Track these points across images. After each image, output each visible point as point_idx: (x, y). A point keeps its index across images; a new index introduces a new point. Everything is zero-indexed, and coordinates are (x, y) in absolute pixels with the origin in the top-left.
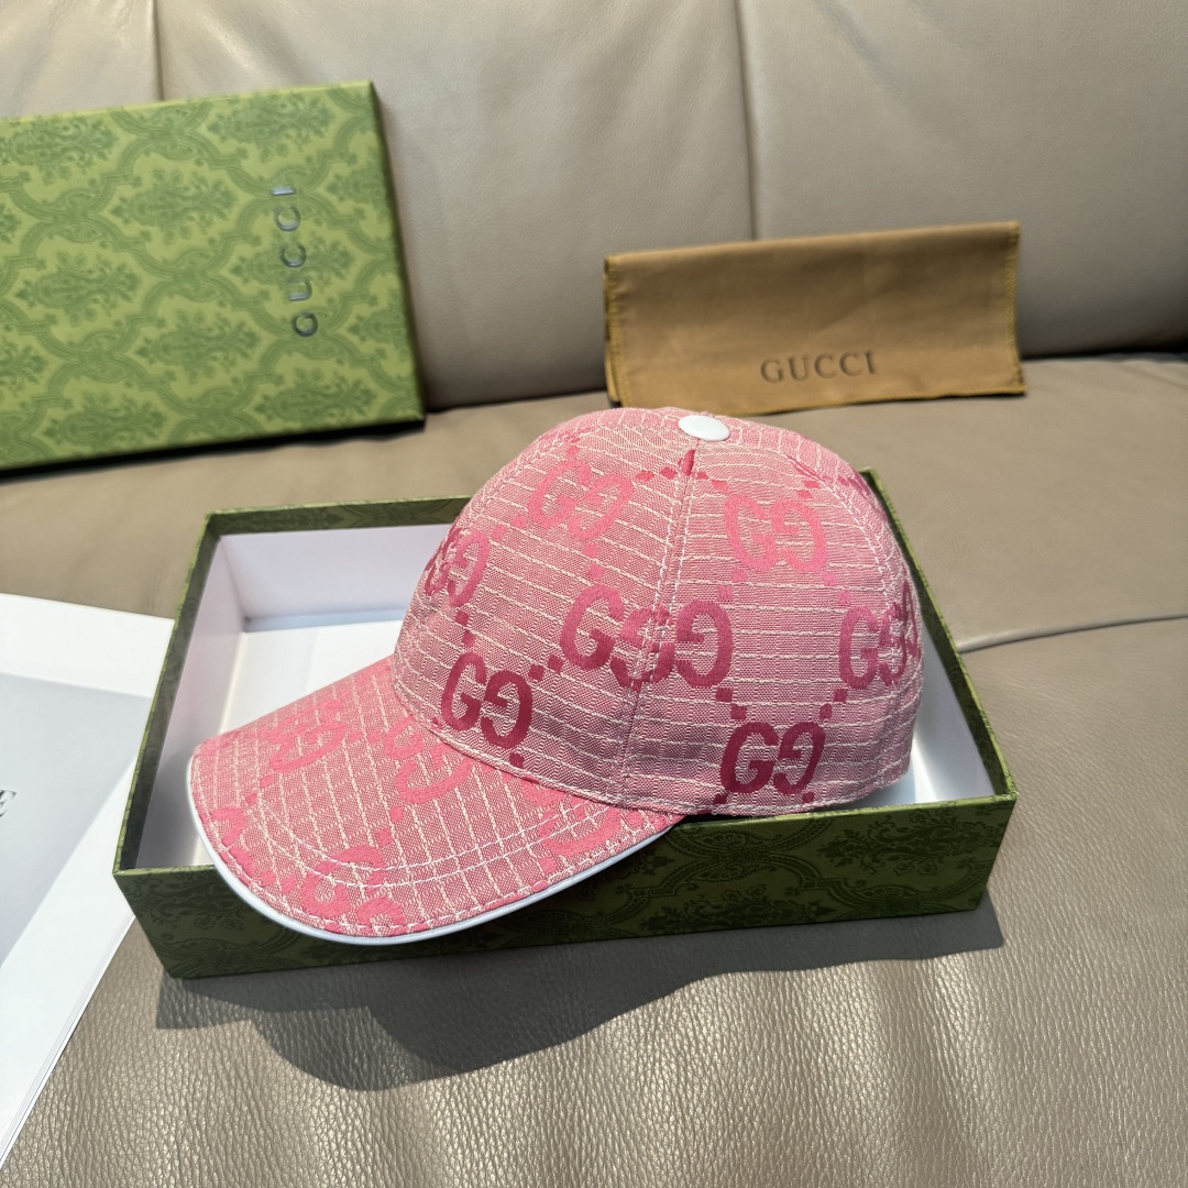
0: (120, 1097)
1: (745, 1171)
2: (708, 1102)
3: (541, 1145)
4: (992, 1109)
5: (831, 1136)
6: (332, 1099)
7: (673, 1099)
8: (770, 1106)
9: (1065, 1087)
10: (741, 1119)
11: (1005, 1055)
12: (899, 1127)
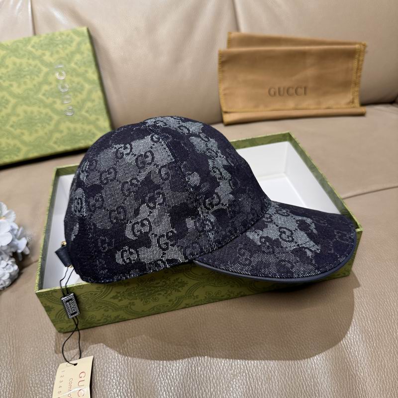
0: (32, 383)
1: (274, 391)
2: (257, 367)
3: (195, 389)
4: (364, 361)
5: (305, 376)
6: (114, 377)
7: (244, 367)
8: (281, 366)
9: (390, 350)
10: (270, 372)
11: (366, 341)
12: (330, 370)
